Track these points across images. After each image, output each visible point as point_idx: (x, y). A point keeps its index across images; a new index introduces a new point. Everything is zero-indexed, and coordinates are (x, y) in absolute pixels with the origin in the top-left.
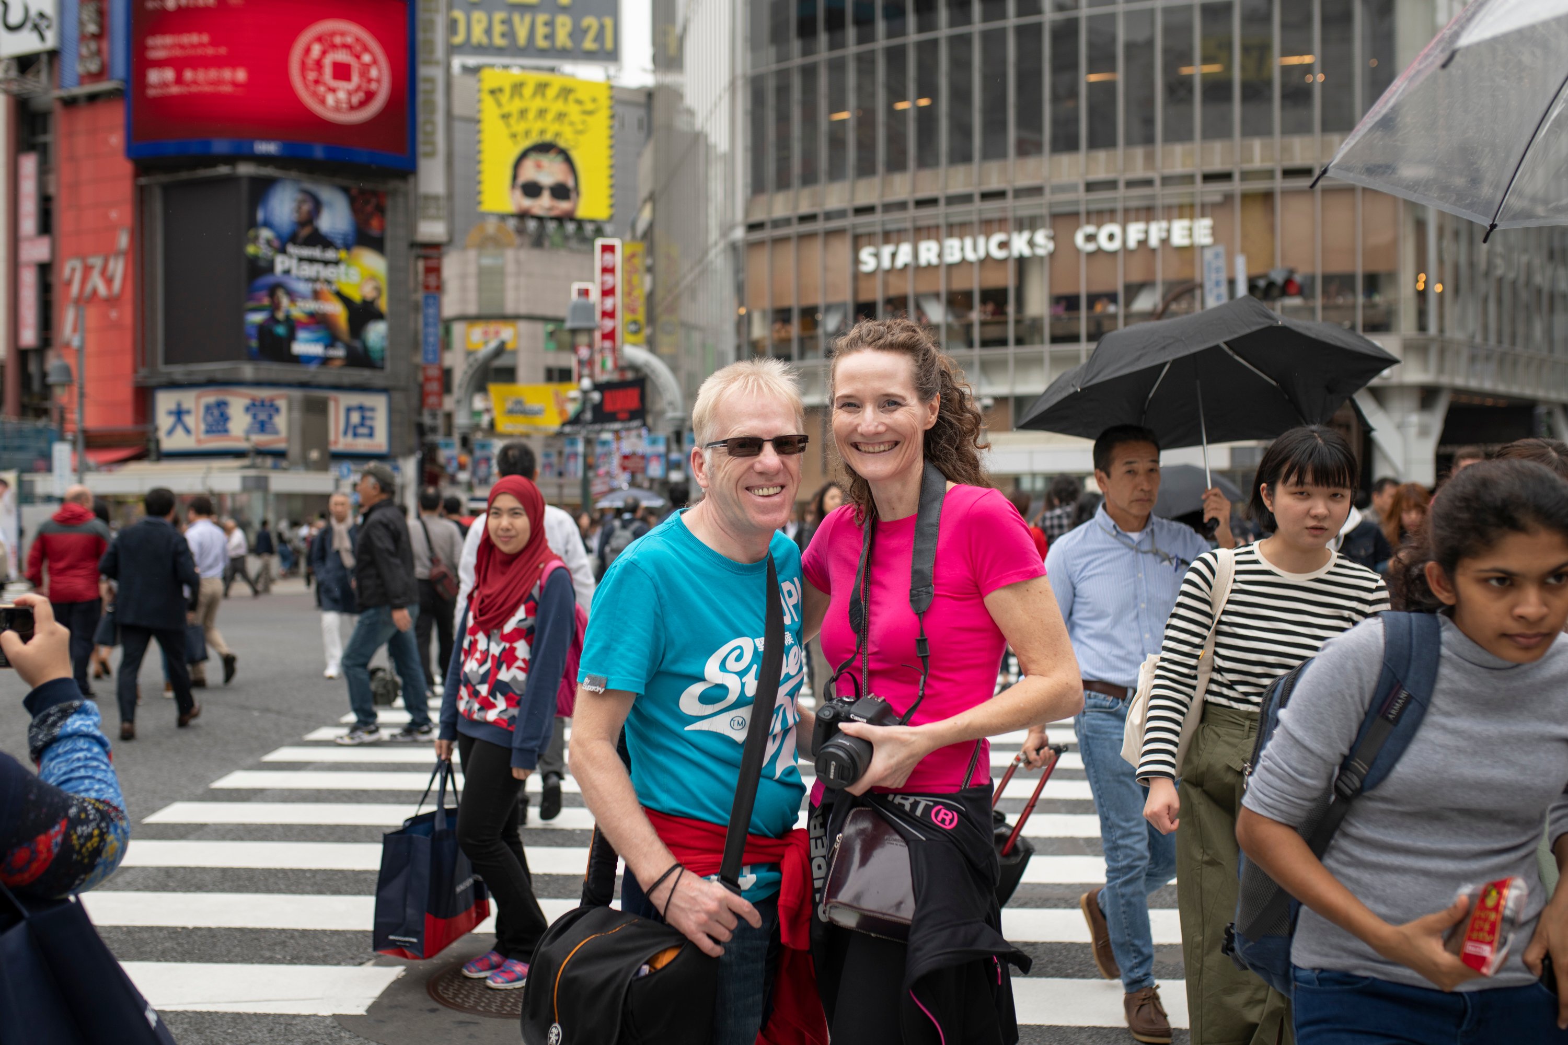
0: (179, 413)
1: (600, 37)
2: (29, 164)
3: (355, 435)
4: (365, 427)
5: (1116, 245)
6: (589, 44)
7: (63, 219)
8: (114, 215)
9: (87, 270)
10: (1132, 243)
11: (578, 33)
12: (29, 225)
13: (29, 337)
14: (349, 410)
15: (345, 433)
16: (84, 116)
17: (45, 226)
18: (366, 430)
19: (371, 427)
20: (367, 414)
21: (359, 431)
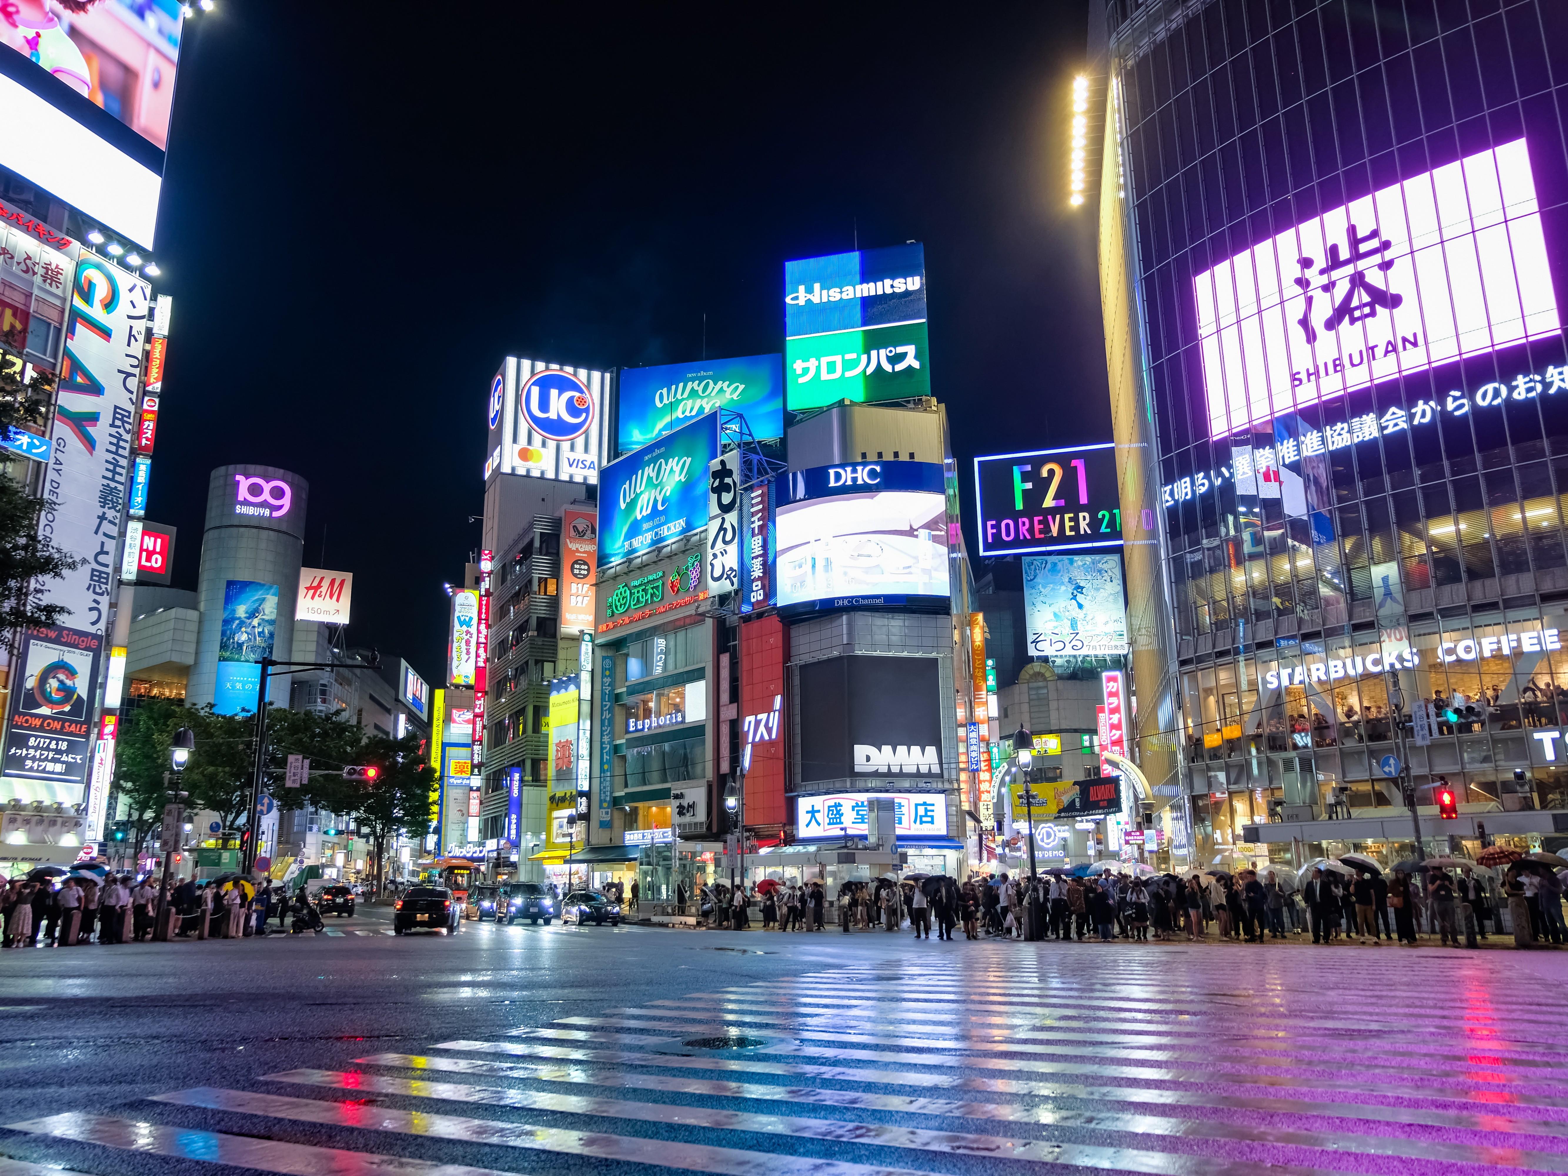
0: (813, 812)
1: (1112, 523)
2: (725, 659)
3: (922, 822)
4: (927, 817)
5: (1472, 656)
6: (1104, 529)
7: (745, 692)
8: (772, 687)
9: (758, 723)
10: (1487, 654)
11: (1095, 523)
12: (725, 697)
13: (725, 767)
14: (917, 805)
15: (915, 822)
16: (755, 625)
17: (734, 697)
18: (929, 819)
19: (932, 817)
20: (929, 808)
21: (924, 819)
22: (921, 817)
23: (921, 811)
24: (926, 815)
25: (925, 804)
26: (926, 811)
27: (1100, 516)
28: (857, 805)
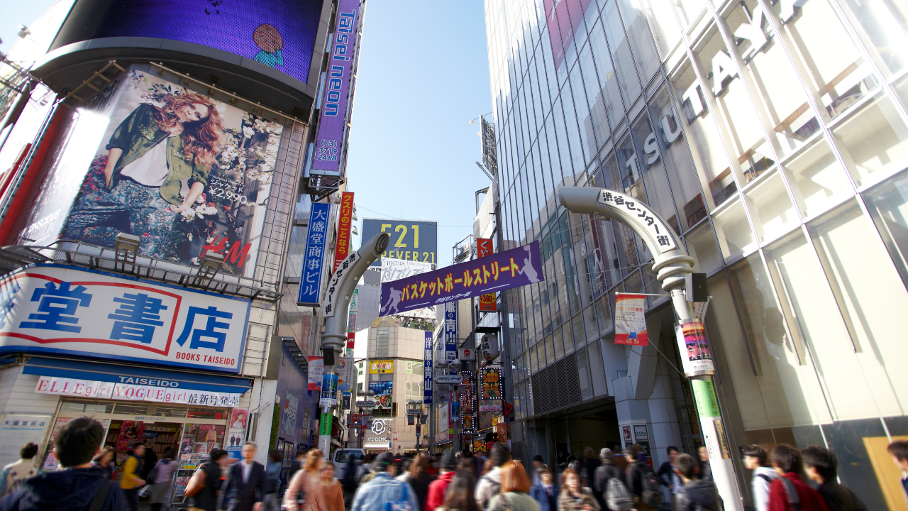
4: (212, 335)
6: (425, 261)
11: (421, 258)
18: (215, 340)
19: (222, 337)
20: (219, 319)
21: (203, 338)
22: (198, 333)
23: (201, 322)
24: (209, 332)
25: (212, 311)
26: (212, 323)
27: (424, 255)
28: (51, 289)
